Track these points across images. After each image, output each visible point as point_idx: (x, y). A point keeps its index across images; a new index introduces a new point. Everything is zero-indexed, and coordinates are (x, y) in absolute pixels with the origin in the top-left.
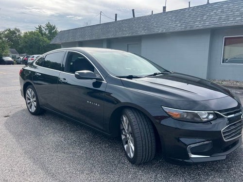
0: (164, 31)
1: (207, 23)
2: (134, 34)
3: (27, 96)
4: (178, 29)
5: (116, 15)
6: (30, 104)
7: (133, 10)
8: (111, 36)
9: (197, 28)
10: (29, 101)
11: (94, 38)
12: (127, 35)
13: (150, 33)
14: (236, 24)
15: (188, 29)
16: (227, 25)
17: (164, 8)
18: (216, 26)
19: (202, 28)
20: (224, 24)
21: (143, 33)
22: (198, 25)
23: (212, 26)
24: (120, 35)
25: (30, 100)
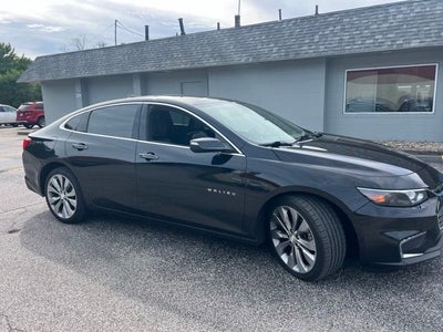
0: (251, 60)
1: (322, 48)
2: (196, 65)
3: (50, 189)
4: (274, 56)
5: (147, 27)
6: (59, 205)
7: (181, 20)
8: (149, 68)
9: (307, 56)
10: (55, 199)
11: (116, 71)
12: (183, 66)
13: (226, 64)
14: (367, 50)
15: (291, 56)
16: (353, 52)
17: (237, 18)
18: (337, 53)
19: (314, 55)
20: (348, 50)
21: (213, 63)
22: (307, 51)
23: (330, 53)
24: (167, 65)
25: (56, 195)
